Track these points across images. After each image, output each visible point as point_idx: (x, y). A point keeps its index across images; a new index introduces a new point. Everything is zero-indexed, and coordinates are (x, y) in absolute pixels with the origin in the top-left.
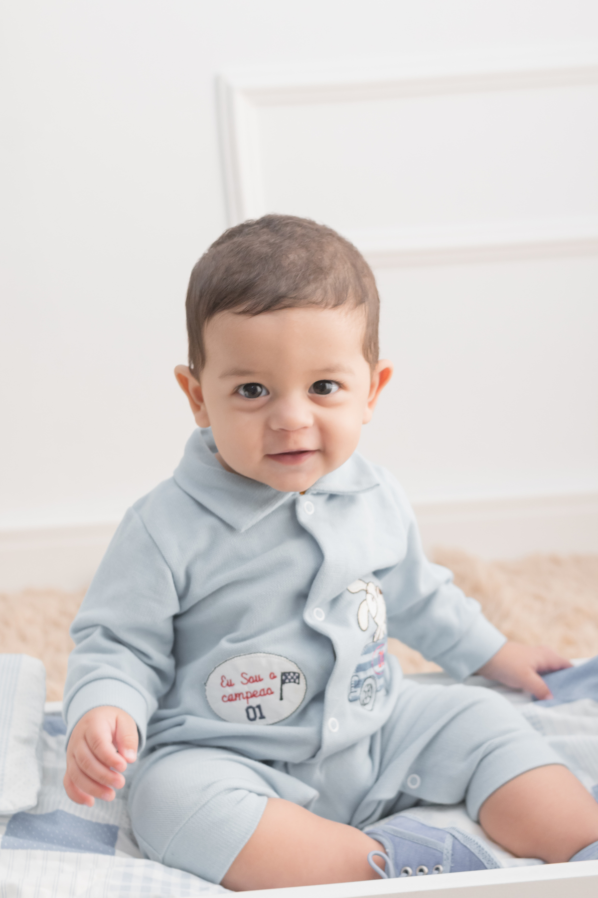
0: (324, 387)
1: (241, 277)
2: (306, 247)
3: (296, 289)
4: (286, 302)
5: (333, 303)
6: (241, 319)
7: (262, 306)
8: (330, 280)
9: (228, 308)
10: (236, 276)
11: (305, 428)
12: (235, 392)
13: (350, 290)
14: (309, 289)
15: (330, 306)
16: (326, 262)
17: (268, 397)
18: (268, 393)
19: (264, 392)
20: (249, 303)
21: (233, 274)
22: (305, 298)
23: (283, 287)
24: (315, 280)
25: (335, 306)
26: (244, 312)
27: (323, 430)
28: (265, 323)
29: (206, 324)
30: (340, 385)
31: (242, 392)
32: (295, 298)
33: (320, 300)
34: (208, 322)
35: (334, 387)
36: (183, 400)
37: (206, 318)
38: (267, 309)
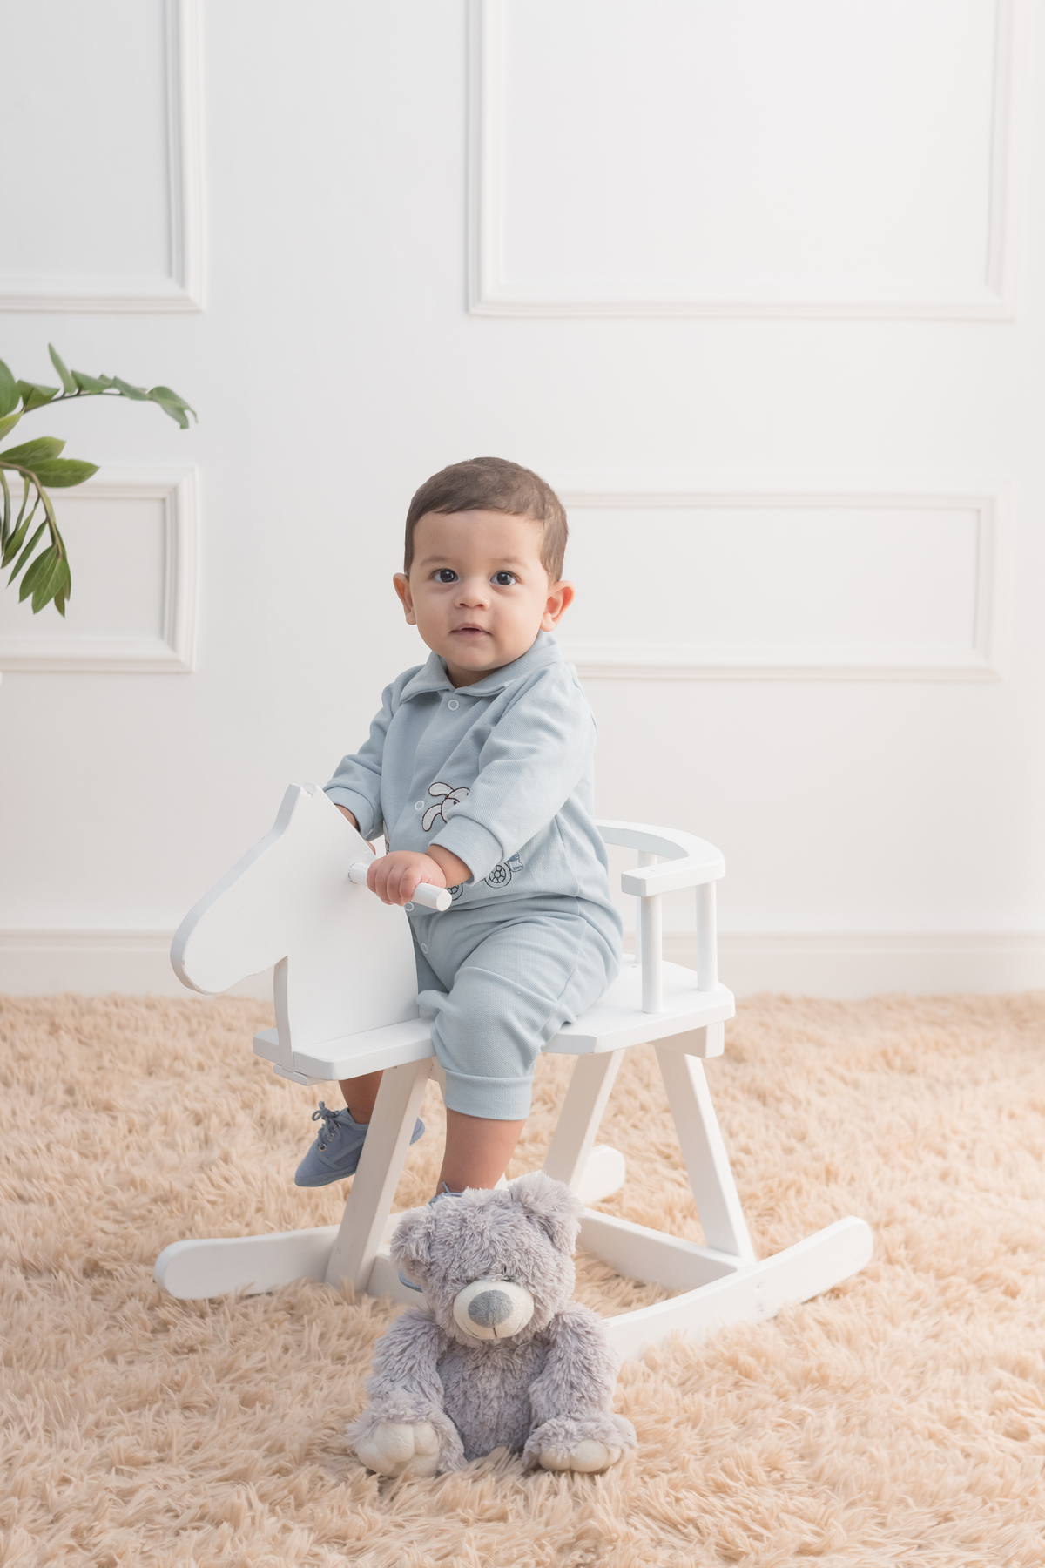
0: (506, 578)
1: (444, 489)
2: (501, 473)
3: (485, 497)
4: (478, 506)
5: (514, 511)
6: (440, 516)
7: (457, 507)
8: (516, 496)
9: (432, 510)
11: (481, 606)
12: (432, 576)
13: (531, 507)
14: (497, 499)
15: (512, 513)
16: (515, 484)
18: (459, 578)
19: (456, 577)
20: (448, 505)
21: (440, 487)
22: (492, 504)
23: (475, 494)
24: (503, 494)
25: (516, 513)
26: (442, 512)
27: (497, 615)
28: (458, 521)
30: (518, 580)
31: (438, 577)
32: (484, 503)
33: (504, 507)
34: (417, 523)
35: (513, 581)
36: (399, 605)
37: (415, 521)
38: (461, 509)
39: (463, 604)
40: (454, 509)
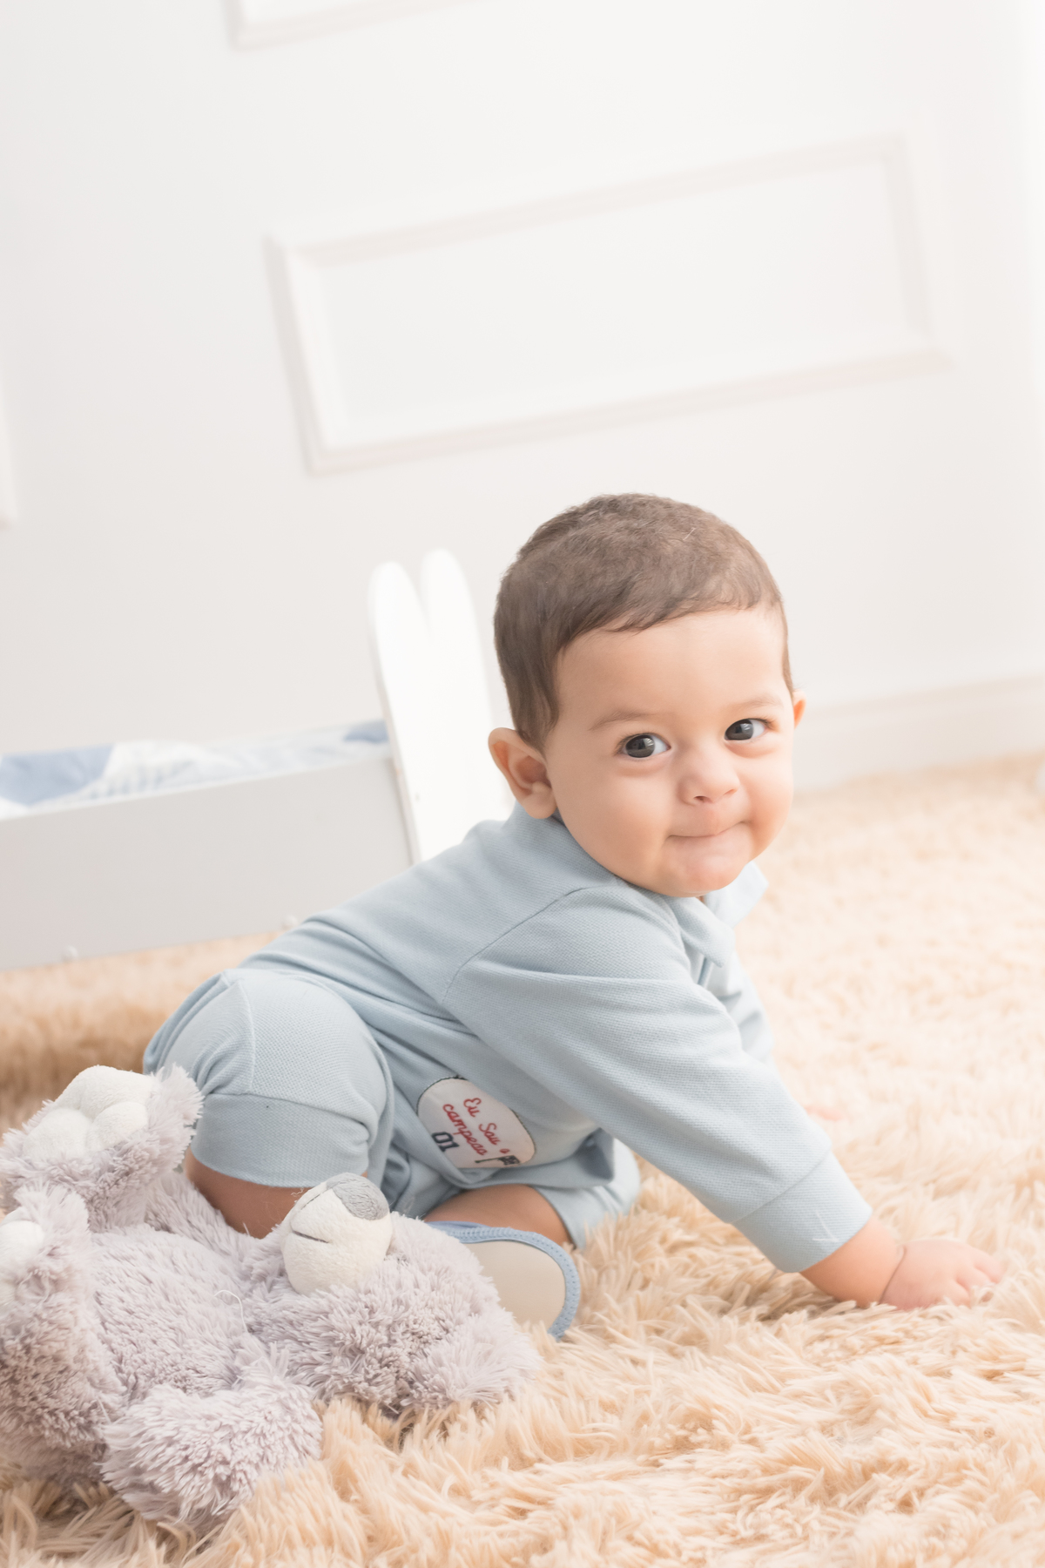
1: (610, 579)
3: (692, 584)
4: (686, 606)
5: (747, 600)
6: (624, 636)
7: (653, 615)
8: (733, 570)
9: (599, 626)
10: (600, 579)
11: (731, 792)
14: (711, 585)
15: (745, 607)
17: (671, 752)
18: (669, 747)
19: (659, 746)
20: (632, 613)
22: (711, 597)
23: (677, 585)
24: (716, 570)
25: (751, 605)
26: (625, 628)
27: (752, 790)
29: (560, 655)
30: (767, 724)
32: (696, 598)
33: (731, 598)
34: (564, 654)
35: (758, 729)
37: (558, 649)
38: (661, 618)
39: (700, 798)
40: (649, 619)
